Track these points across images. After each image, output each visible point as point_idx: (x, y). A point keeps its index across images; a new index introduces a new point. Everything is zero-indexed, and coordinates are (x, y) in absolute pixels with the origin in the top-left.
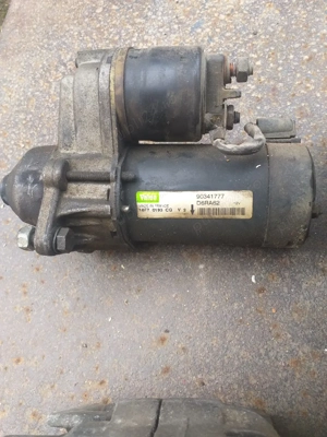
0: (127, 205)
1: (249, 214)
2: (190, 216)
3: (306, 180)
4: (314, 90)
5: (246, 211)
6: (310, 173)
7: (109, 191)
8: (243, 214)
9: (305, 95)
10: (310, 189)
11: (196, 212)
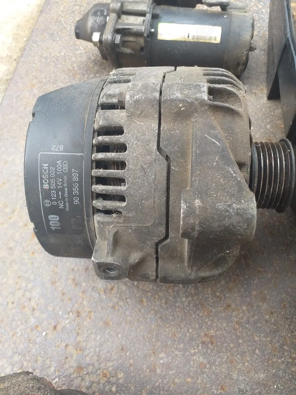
0: (153, 28)
1: (218, 41)
2: (187, 40)
3: (249, 24)
4: (262, 8)
5: (217, 39)
6: (252, 21)
7: (144, 21)
8: (215, 40)
9: (256, 10)
10: (251, 29)
11: (190, 37)
